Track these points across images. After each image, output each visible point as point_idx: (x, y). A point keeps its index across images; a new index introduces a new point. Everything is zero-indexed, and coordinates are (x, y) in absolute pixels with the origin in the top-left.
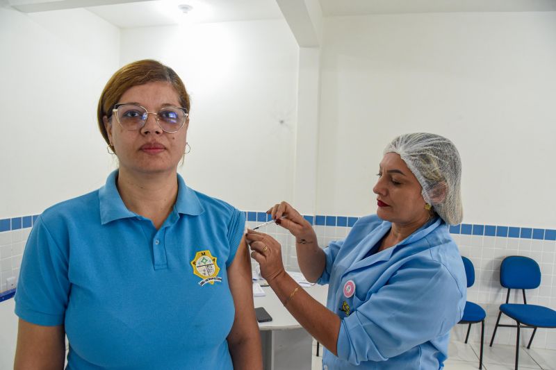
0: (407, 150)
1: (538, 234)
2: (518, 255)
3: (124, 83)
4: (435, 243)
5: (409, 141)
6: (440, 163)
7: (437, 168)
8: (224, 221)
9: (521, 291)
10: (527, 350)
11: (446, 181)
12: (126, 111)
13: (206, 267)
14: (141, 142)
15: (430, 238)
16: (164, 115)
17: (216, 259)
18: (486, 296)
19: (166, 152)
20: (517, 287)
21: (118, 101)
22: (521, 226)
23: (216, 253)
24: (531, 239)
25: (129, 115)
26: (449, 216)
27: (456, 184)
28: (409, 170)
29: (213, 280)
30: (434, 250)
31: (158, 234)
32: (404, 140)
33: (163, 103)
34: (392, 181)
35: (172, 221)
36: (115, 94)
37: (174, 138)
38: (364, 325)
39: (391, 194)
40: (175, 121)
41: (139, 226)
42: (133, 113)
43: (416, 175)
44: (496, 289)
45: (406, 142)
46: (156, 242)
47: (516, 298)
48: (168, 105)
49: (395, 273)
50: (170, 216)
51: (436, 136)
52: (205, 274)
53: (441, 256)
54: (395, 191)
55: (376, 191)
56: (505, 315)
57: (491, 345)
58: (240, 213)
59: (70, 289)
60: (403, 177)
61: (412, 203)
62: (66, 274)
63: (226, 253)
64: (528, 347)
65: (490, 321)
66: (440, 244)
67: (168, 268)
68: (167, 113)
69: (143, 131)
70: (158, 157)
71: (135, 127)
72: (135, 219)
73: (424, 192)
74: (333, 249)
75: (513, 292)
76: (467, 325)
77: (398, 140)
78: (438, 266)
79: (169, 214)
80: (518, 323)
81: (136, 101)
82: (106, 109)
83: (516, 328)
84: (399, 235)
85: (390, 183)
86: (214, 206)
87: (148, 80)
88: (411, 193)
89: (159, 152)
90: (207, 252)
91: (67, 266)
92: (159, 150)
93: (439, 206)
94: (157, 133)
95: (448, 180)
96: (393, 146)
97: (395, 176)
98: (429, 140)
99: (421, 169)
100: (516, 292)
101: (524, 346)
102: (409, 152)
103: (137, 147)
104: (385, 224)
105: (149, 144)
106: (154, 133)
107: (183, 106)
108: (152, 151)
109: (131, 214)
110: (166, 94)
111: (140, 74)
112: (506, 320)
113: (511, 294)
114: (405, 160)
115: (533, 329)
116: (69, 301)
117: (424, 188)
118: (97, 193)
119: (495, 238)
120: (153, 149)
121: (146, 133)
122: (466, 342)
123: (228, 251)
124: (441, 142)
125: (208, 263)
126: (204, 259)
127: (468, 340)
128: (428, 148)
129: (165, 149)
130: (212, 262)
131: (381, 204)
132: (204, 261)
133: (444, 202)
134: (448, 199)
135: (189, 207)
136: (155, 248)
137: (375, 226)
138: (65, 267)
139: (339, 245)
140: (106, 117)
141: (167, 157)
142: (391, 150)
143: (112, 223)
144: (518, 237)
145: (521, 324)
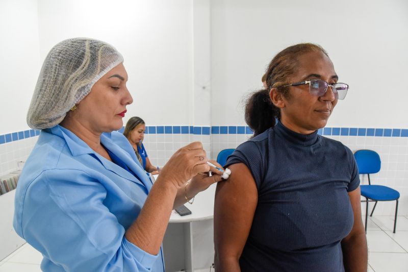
1: (379, 132)
2: (364, 149)
20: (364, 173)
22: (367, 127)
24: (374, 137)
64: (371, 215)
80: (367, 199)
83: (366, 203)
100: (363, 176)
115: (375, 202)
144: (364, 135)
145: (369, 200)
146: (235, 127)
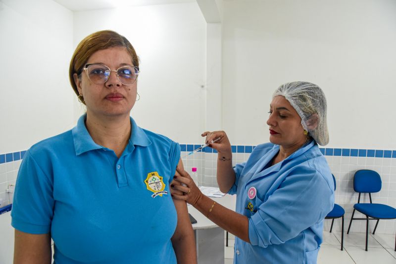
0: (290, 93)
1: (379, 154)
2: (365, 169)
3: (90, 48)
4: (311, 157)
5: (290, 87)
6: (313, 101)
7: (311, 105)
8: (166, 150)
9: (368, 194)
10: (372, 235)
11: (318, 114)
12: (93, 69)
13: (156, 184)
14: (106, 93)
15: (307, 154)
16: (122, 72)
17: (162, 178)
18: (344, 199)
19: (124, 100)
20: (365, 192)
21: (86, 62)
22: (367, 148)
23: (162, 174)
24: (374, 158)
25: (96, 72)
26: (320, 138)
27: (324, 116)
28: (292, 107)
29: (162, 193)
30: (311, 161)
31: (119, 161)
32: (287, 87)
33: (120, 63)
34: (280, 115)
35: (129, 151)
36: (85, 56)
37: (129, 90)
38: (265, 220)
39: (279, 125)
40: (128, 76)
41: (104, 155)
42: (98, 71)
43: (297, 110)
44: (351, 194)
45: (288, 88)
46: (118, 167)
47: (365, 199)
48: (125, 64)
49: (284, 179)
50: (127, 147)
51: (308, 83)
52: (155, 189)
53: (316, 165)
54: (282, 122)
55: (269, 123)
56: (358, 212)
57: (348, 233)
58: (176, 144)
59: (54, 205)
60: (288, 112)
61: (295, 130)
62: (51, 194)
63: (168, 173)
64: (374, 233)
65: (347, 216)
66: (314, 157)
67: (128, 185)
68: (123, 70)
69: (107, 84)
70: (119, 104)
71: (101, 82)
72: (101, 150)
73: (303, 122)
74: (239, 168)
75: (362, 195)
76: (332, 220)
77: (282, 87)
78: (314, 172)
79: (126, 146)
80: (367, 217)
81: (101, 62)
82: (77, 68)
83: (366, 221)
84: (285, 154)
85: (279, 117)
86: (159, 140)
87: (109, 46)
88: (294, 123)
89: (119, 100)
90: (156, 173)
91: (52, 188)
92: (120, 99)
93: (313, 131)
94: (118, 85)
95: (319, 113)
96: (280, 91)
97: (282, 112)
98: (305, 85)
99: (300, 105)
100: (365, 195)
101: (370, 233)
102: (291, 95)
103: (103, 97)
104: (275, 148)
105: (112, 94)
106: (116, 86)
107: (135, 65)
108: (114, 99)
109: (99, 147)
110: (123, 57)
111: (104, 41)
112: (358, 215)
113: (361, 197)
114: (289, 100)
115: (377, 220)
116: (54, 214)
117: (303, 119)
118: (70, 132)
119: (350, 157)
120: (115, 97)
121: (110, 86)
122: (331, 232)
123: (170, 172)
124: (313, 86)
125: (156, 181)
126: (154, 178)
127: (332, 230)
128: (304, 91)
129: (124, 97)
130: (159, 180)
131: (273, 132)
132: (154, 179)
133: (317, 129)
134: (319, 126)
135: (140, 140)
136: (118, 172)
137: (268, 150)
138: (50, 189)
139: (243, 165)
140: (76, 74)
141: (125, 104)
142: (278, 94)
143: (85, 154)
144: (365, 156)
145: (369, 218)
146: (244, 146)
